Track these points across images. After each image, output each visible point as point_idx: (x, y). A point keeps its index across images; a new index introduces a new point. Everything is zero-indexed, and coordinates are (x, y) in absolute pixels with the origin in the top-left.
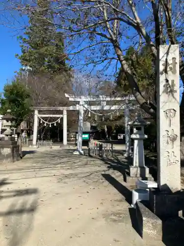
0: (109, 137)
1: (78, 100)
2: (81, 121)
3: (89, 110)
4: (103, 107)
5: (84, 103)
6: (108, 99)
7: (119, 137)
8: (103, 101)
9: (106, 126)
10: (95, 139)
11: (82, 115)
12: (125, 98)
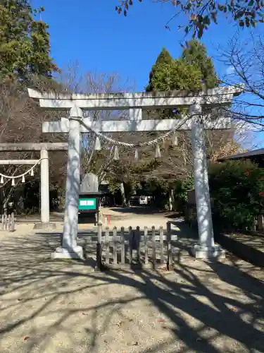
0: (127, 202)
1: (65, 104)
2: (76, 163)
3: (97, 131)
4: (134, 124)
5: (80, 113)
6: (149, 102)
7: (141, 202)
8: (134, 108)
9: (122, 184)
10: (105, 205)
11: (77, 147)
12: (192, 99)
